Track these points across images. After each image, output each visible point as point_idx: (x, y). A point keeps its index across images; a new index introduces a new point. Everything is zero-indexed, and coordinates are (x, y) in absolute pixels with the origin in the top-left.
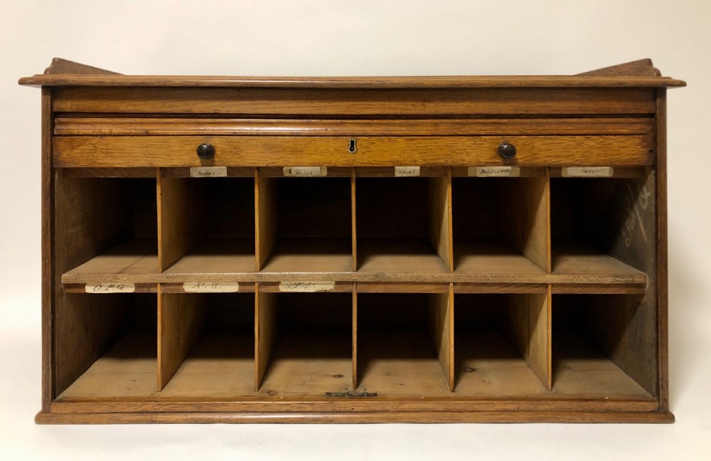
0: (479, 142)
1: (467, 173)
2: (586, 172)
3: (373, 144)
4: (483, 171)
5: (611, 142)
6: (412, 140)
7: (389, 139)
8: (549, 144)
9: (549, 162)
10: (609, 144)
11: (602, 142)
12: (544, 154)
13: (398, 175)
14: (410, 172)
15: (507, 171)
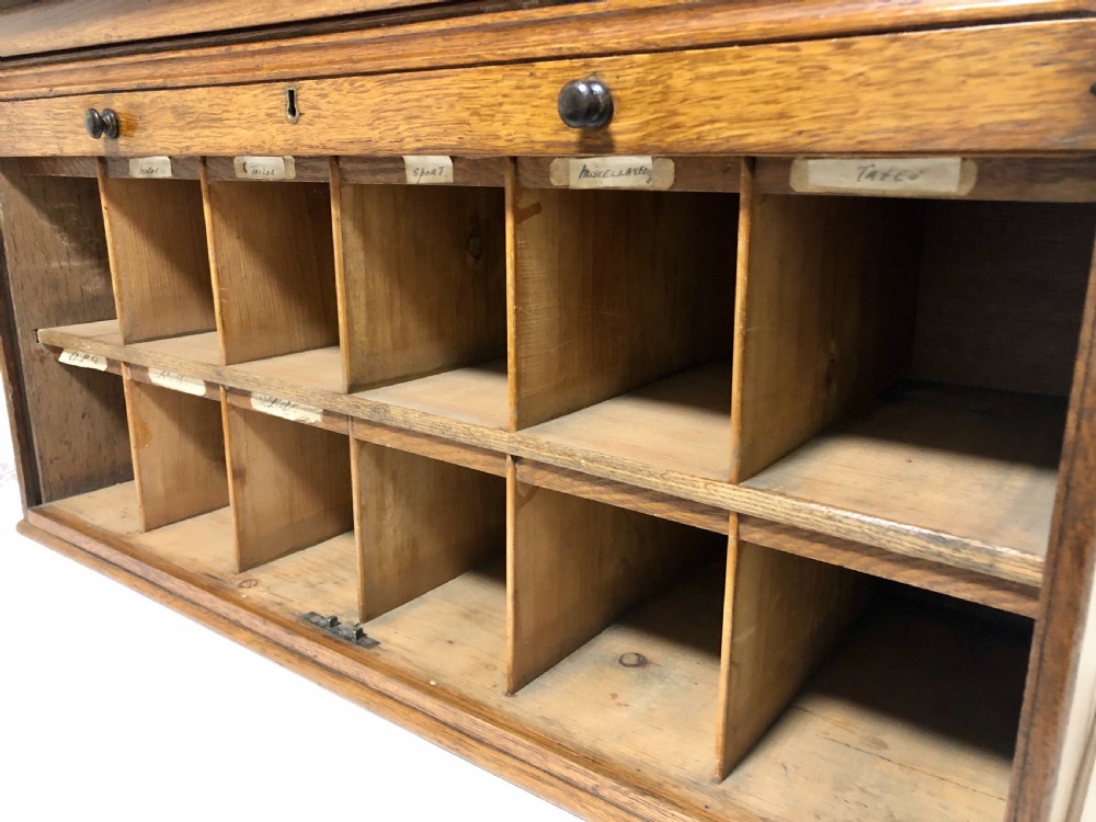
0: (530, 81)
1: (547, 174)
2: (872, 175)
3: (324, 96)
4: (585, 172)
5: (931, 55)
6: (391, 82)
7: (351, 84)
8: (712, 76)
9: (711, 139)
10: (925, 65)
11: (896, 59)
12: (697, 111)
13: (412, 179)
14: (434, 172)
15: (642, 170)
